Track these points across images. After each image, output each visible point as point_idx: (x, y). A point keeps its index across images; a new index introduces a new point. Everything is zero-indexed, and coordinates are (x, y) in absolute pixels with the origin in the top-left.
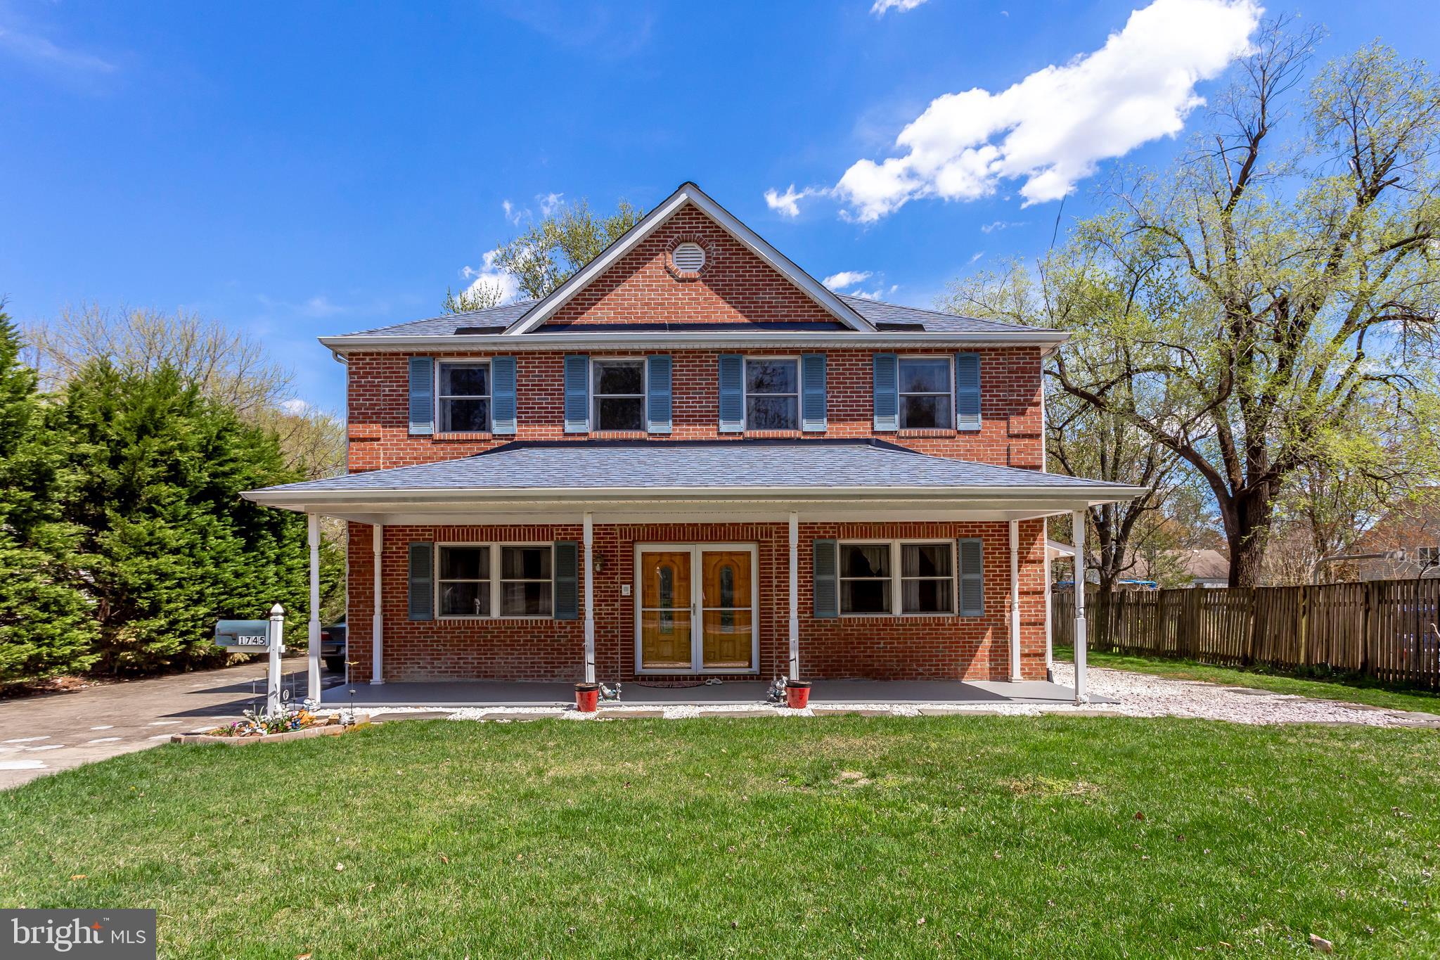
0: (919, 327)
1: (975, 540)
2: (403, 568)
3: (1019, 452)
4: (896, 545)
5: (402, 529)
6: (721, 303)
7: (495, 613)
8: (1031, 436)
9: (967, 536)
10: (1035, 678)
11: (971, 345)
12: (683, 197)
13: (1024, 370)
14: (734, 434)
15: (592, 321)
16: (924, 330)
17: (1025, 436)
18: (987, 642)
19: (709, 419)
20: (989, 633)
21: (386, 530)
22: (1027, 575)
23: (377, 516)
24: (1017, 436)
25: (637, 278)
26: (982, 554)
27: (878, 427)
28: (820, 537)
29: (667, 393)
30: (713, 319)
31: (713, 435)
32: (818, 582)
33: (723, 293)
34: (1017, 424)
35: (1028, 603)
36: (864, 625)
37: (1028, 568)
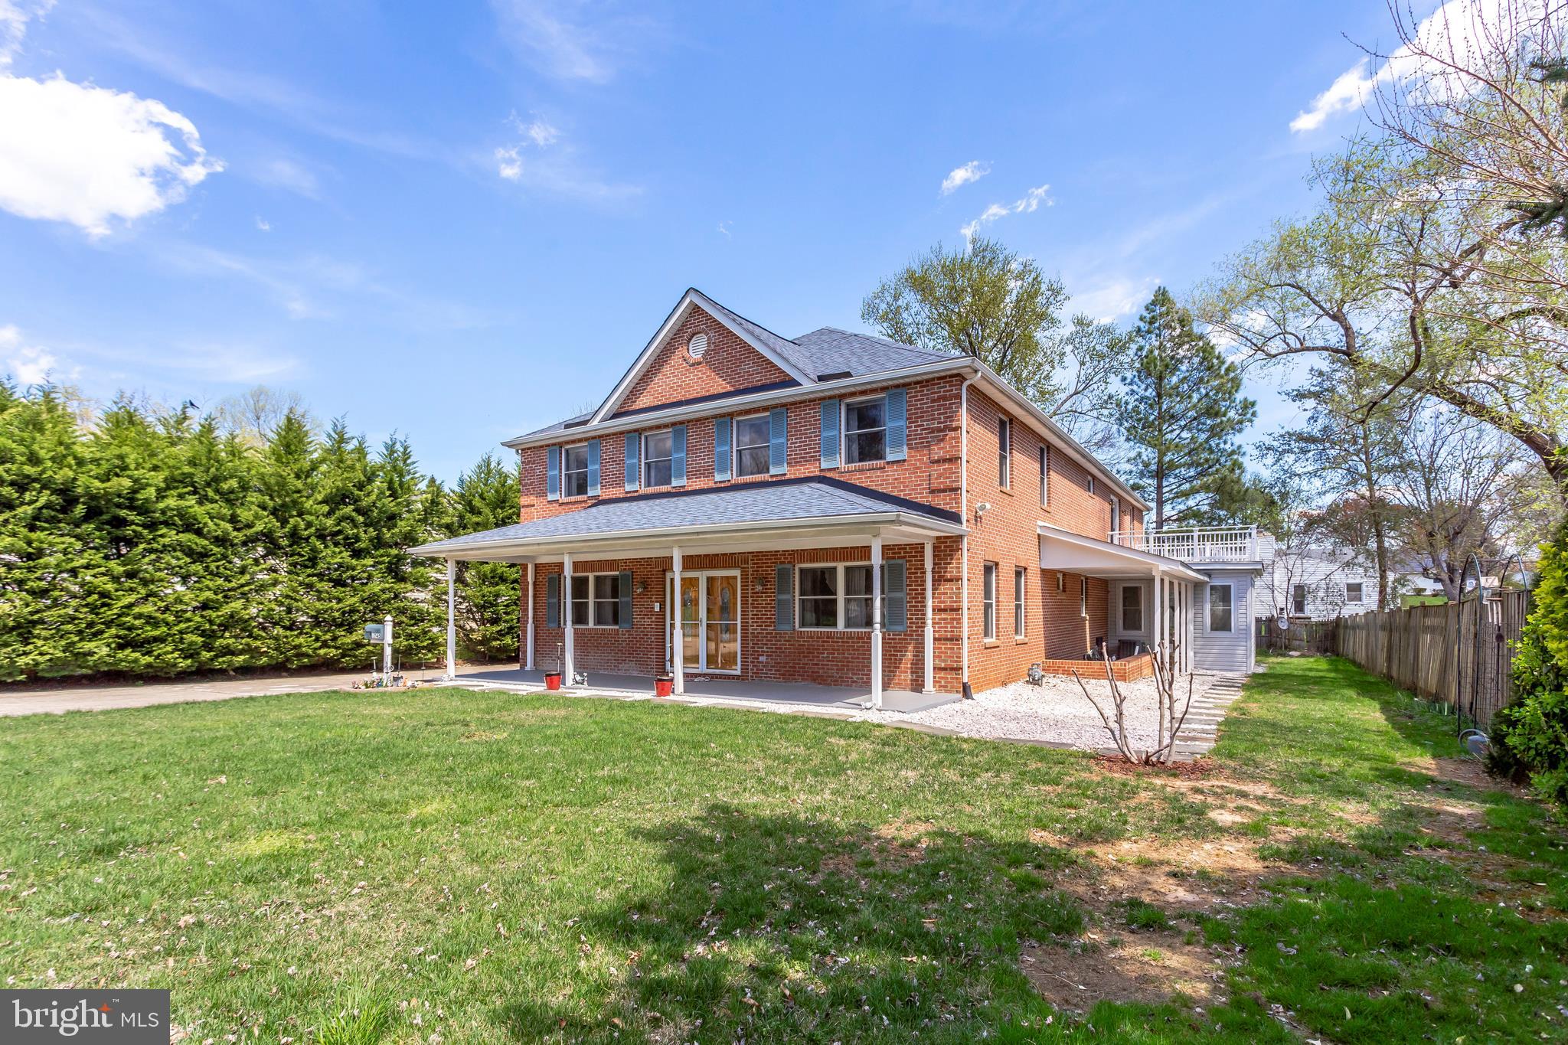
0: (848, 375)
1: (900, 561)
2: (544, 591)
3: (939, 476)
4: (840, 567)
5: (544, 565)
6: (717, 378)
7: (591, 625)
8: (950, 460)
9: (894, 558)
10: (950, 692)
11: (902, 381)
12: (688, 301)
13: (944, 398)
14: (724, 481)
15: (641, 406)
16: (851, 376)
17: (945, 461)
18: (909, 655)
19: (708, 473)
20: (910, 648)
21: (537, 566)
22: (944, 593)
23: (532, 558)
24: (937, 462)
25: (666, 369)
26: (905, 574)
27: (824, 466)
28: (781, 563)
29: (683, 455)
30: (713, 391)
31: (711, 485)
32: (779, 600)
33: (717, 370)
34: (938, 452)
35: (944, 619)
36: (812, 638)
37: (944, 587)
